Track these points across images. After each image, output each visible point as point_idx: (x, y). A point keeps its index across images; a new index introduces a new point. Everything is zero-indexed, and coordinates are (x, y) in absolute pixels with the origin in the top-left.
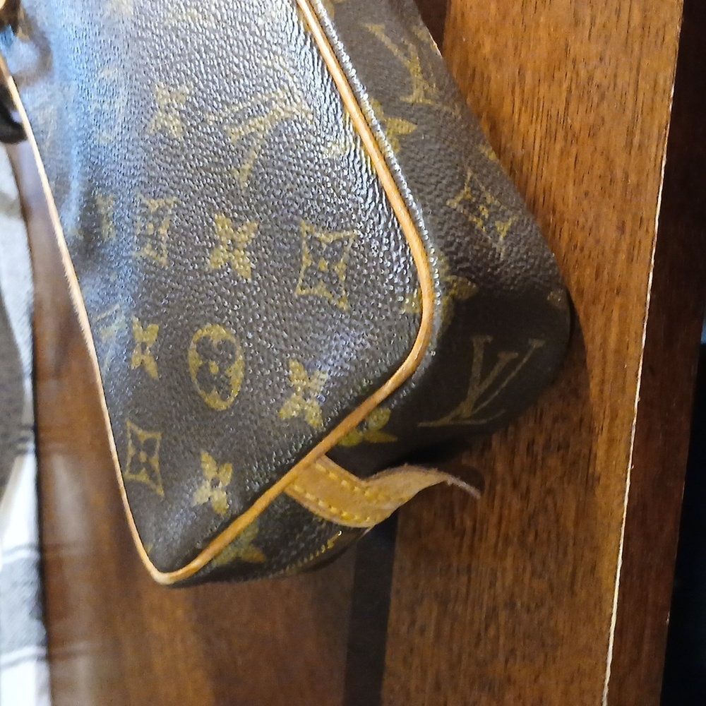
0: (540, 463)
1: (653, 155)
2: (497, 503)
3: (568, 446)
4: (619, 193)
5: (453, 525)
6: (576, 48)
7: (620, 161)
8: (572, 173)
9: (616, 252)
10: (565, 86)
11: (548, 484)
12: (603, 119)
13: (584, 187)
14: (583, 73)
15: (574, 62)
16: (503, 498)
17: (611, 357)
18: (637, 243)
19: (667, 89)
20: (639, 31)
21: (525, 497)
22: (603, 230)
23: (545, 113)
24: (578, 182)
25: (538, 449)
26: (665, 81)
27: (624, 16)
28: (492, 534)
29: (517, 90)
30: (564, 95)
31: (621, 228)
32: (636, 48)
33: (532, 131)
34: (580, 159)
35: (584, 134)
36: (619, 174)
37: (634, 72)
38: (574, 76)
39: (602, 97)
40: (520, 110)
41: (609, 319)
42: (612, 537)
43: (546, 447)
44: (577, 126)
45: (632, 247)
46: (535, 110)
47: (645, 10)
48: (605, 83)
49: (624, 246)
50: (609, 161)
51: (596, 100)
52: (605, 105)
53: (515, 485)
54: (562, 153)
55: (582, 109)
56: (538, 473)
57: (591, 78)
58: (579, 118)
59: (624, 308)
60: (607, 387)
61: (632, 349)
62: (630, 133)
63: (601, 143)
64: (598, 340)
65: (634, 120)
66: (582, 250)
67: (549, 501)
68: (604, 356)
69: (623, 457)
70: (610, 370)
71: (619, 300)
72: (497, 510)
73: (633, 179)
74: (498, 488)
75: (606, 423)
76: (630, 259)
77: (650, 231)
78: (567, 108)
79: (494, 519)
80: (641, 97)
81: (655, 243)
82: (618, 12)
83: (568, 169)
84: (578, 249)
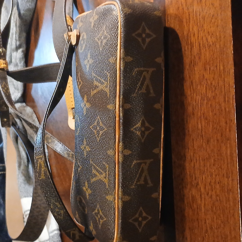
0: (214, 187)
1: (232, 103)
2: (203, 199)
3: (221, 182)
4: (224, 113)
6: (206, 76)
7: (223, 104)
8: (210, 109)
9: (226, 129)
10: (205, 86)
11: (217, 193)
12: (217, 94)
13: (214, 112)
14: (209, 82)
15: (206, 80)
16: (205, 199)
17: (229, 157)
18: (231, 126)
19: (233, 86)
20: (223, 71)
21: (211, 197)
22: (221, 124)
23: (200, 93)
24: (212, 111)
25: (212, 184)
26: (232, 84)
27: (218, 68)
28: (203, 208)
29: (192, 88)
30: (205, 88)
31: (226, 123)
32: (223, 75)
33: (197, 98)
34: (212, 105)
35: (212, 98)
36: (223, 108)
37: (223, 82)
38: (207, 84)
39: (215, 89)
40: (193, 93)
41: (227, 147)
42: (237, 206)
44: (210, 96)
45: (230, 127)
46: (197, 93)
47: (224, 66)
48: (216, 85)
49: (228, 128)
50: (220, 105)
51: (214, 89)
52: (216, 90)
53: (208, 194)
54: (207, 104)
55: (210, 92)
56: (214, 190)
57: (211, 84)
58: (210, 94)
59: (230, 144)
60: (229, 165)
61: (234, 155)
62: (225, 98)
63: (217, 101)
64: (224, 153)
65: (225, 95)
66: (216, 129)
67: (218, 198)
68: (227, 157)
69: (236, 183)
70: (229, 160)
71: (229, 141)
72: (203, 202)
73: (227, 110)
74: (203, 196)
75: (230, 175)
76: (230, 131)
77: (234, 123)
78: (206, 92)
79: (203, 205)
80: (226, 87)
81: (236, 126)
82: (216, 66)
84: (215, 129)
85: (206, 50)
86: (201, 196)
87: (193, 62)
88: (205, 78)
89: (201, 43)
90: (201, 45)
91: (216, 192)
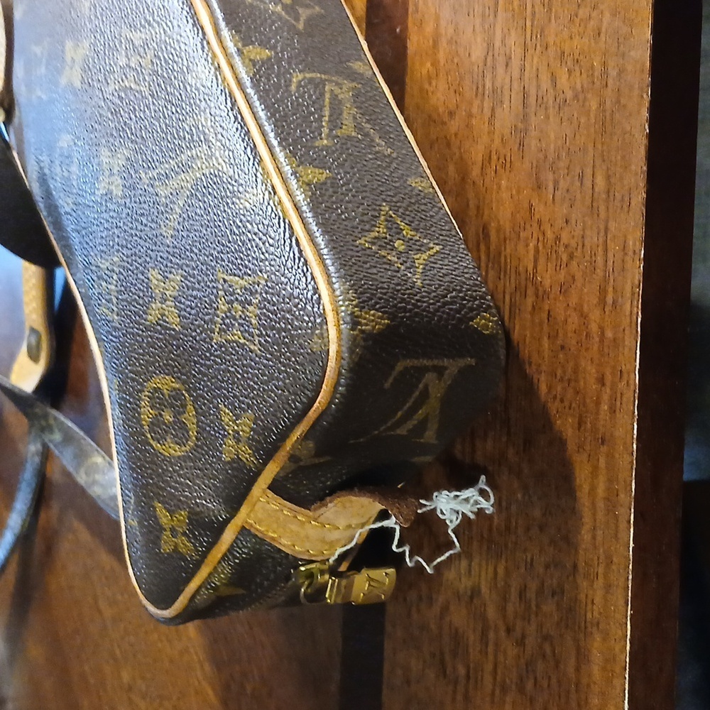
0: (534, 608)
1: (628, 313)
2: (491, 649)
3: (563, 592)
4: (596, 347)
5: (445, 672)
6: (540, 210)
7: (595, 315)
8: (545, 327)
9: (598, 403)
10: (532, 245)
11: (545, 630)
12: (573, 277)
13: (559, 342)
14: (549, 234)
15: (539, 223)
16: (497, 645)
17: (601, 505)
18: (619, 395)
19: (637, 251)
20: (604, 196)
21: (521, 642)
22: (582, 383)
23: (513, 270)
24: (553, 337)
25: (531, 594)
26: (634, 244)
27: (588, 183)
28: (488, 679)
30: (532, 253)
31: (601, 381)
32: (602, 209)
34: (552, 314)
35: (556, 289)
36: (594, 327)
37: (602, 233)
39: (571, 257)
41: (596, 468)
43: (540, 592)
44: (547, 283)
45: (613, 399)
47: (608, 178)
48: (573, 244)
49: (606, 397)
50: (584, 316)
51: (565, 257)
52: (574, 263)
53: (509, 631)
54: (533, 307)
55: (551, 267)
56: (533, 619)
57: (558, 239)
58: (548, 276)
59: (610, 456)
60: (599, 533)
61: (622, 496)
62: (603, 292)
63: (574, 300)
64: (586, 488)
65: (605, 279)
66: (562, 401)
68: (593, 504)
69: (622, 602)
70: (600, 516)
71: (604, 449)
72: (491, 657)
73: (609, 334)
74: (491, 635)
75: (601, 570)
76: (613, 410)
77: (631, 382)
78: (535, 266)
79: (489, 667)
80: (610, 255)
81: (636, 395)
82: (581, 178)
83: (541, 324)
84: (558, 400)
85: (547, 117)
86: (484, 634)
87: (494, 157)
88: (537, 216)
89: (533, 92)
90: (532, 100)
91: (541, 626)
